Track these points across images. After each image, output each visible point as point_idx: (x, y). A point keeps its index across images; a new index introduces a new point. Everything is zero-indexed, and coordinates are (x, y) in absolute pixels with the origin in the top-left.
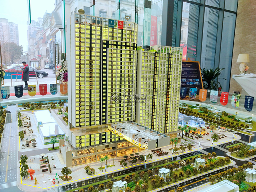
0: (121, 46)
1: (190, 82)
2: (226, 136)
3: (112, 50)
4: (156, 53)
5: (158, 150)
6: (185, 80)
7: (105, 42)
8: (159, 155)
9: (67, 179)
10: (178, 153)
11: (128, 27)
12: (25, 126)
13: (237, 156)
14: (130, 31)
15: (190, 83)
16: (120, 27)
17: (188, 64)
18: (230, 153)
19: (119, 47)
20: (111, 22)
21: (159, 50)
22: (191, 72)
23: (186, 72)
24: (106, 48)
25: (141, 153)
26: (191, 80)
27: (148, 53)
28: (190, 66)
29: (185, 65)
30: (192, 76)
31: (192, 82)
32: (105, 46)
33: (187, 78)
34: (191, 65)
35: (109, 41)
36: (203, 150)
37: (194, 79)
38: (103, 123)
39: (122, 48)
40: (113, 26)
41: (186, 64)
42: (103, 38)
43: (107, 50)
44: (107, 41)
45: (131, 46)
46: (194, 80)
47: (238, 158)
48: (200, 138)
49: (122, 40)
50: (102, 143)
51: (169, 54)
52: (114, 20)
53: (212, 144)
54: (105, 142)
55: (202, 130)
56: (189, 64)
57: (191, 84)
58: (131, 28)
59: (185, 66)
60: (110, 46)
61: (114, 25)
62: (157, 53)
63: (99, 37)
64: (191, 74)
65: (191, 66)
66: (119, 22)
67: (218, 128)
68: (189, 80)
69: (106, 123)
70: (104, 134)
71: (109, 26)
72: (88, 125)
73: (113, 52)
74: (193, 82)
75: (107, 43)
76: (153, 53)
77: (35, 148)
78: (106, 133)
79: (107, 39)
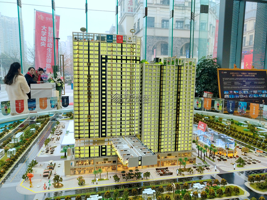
0: (122, 59)
1: (254, 94)
2: (260, 162)
3: (112, 64)
4: (162, 65)
5: (164, 169)
6: (247, 91)
7: (104, 57)
8: (161, 175)
9: (58, 187)
10: (183, 175)
11: (128, 41)
12: (56, 134)
13: (257, 188)
14: (131, 44)
15: (254, 95)
16: (119, 41)
17: (252, 73)
18: (250, 182)
19: (119, 61)
20: (110, 37)
21: (165, 63)
22: (255, 83)
23: (249, 83)
24: (105, 62)
25: (144, 170)
26: (255, 92)
27: (152, 66)
28: (254, 76)
29: (248, 74)
30: (257, 87)
31: (257, 94)
32: (104, 60)
33: (250, 89)
35: (107, 56)
36: (217, 175)
37: (260, 91)
38: (102, 136)
39: (122, 62)
40: (111, 40)
41: (249, 73)
42: (101, 53)
43: (106, 65)
44: (106, 56)
45: (133, 60)
46: (259, 92)
47: (257, 190)
48: (223, 160)
49: (122, 54)
50: (102, 155)
51: (179, 66)
52: (112, 35)
53: (234, 169)
54: (106, 155)
55: (228, 152)
56: (253, 74)
57: (254, 97)
58: (131, 41)
59: (247, 76)
60: (109, 61)
61: (112, 39)
62: (163, 65)
63: (97, 53)
64: (256, 84)
65: (255, 75)
66: (118, 36)
67: (255, 150)
68: (253, 92)
69: (106, 137)
70: (104, 147)
71: (107, 42)
72: (87, 137)
73: (112, 67)
74: (258, 94)
75: (106, 58)
76: (159, 66)
77: (52, 154)
78: (106, 146)
79: (106, 54)
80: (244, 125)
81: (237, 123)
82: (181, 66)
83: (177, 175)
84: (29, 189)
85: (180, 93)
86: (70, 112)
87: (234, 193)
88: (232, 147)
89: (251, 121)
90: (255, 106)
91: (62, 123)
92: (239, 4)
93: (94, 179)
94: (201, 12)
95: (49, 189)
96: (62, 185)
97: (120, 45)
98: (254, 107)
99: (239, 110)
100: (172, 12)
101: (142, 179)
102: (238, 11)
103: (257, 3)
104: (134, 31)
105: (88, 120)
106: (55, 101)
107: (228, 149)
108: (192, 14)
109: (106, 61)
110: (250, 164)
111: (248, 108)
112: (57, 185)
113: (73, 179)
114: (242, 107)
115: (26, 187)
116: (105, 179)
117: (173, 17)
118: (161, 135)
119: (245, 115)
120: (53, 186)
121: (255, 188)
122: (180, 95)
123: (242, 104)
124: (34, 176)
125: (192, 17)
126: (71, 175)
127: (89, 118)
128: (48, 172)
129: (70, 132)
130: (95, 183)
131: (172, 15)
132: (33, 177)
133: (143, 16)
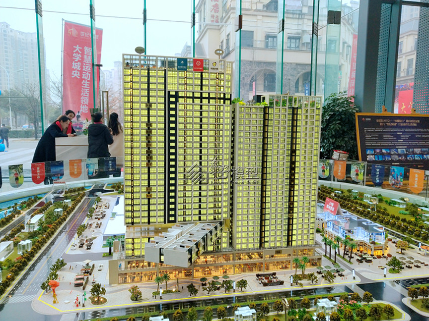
0: (201, 98)
1: (416, 154)
2: (428, 265)
3: (185, 105)
4: (267, 107)
5: (269, 275)
6: (404, 150)
7: (173, 93)
8: (265, 285)
9: (98, 302)
10: (301, 285)
11: (211, 68)
12: (96, 217)
13: (422, 307)
14: (216, 73)
15: (416, 156)
16: (198, 68)
17: (411, 121)
18: (411, 298)
19: (197, 101)
20: (182, 62)
21: (271, 103)
22: (417, 136)
23: (407, 136)
24: (175, 103)
25: (237, 276)
26: (418, 150)
27: (250, 108)
28: (415, 125)
29: (405, 122)
30: (421, 143)
31: (420, 154)
32: (173, 99)
33: (409, 147)
34: (419, 121)
35: (178, 92)
36: (357, 285)
37: (425, 149)
39: (201, 102)
40: (185, 67)
41: (407, 121)
42: (169, 88)
43: (176, 106)
44: (176, 92)
45: (220, 99)
46: (424, 151)
47: (422, 311)
48: (366, 262)
49: (201, 89)
51: (293, 109)
52: (186, 59)
53: (385, 276)
55: (375, 247)
56: (414, 121)
57: (416, 159)
58: (217, 69)
59: (405, 124)
60: (181, 100)
61: (187, 66)
62: (269, 107)
63: (163, 87)
64: (418, 139)
65: (417, 123)
66: (195, 61)
67: (418, 246)
68: (413, 151)
69: (176, 222)
71: (178, 69)
72: (145, 223)
73: (186, 110)
74: (422, 154)
75: (176, 96)
76: (261, 108)
77: (89, 250)
79: (176, 89)
80: (399, 204)
81: (389, 201)
82: (297, 108)
83: (292, 285)
84: (51, 306)
85: (295, 153)
86: (118, 182)
87: (385, 315)
88: (381, 240)
89: (410, 198)
90: (418, 173)
91: (105, 200)
92: (390, 9)
93: (157, 291)
94: (328, 23)
95: (84, 306)
96: (105, 300)
97: (198, 75)
98: (416, 175)
99: (391, 181)
100: (282, 22)
101: (234, 292)
102: (389, 20)
103: (419, 7)
104: (221, 52)
105: (148, 196)
106: (93, 164)
107: (374, 243)
108: (315, 25)
109: (177, 101)
110: (411, 268)
111: (406, 177)
112: (96, 299)
113: (122, 290)
114: (397, 174)
115: (47, 303)
116: (174, 290)
117: (283, 30)
118: (265, 219)
119: (401, 188)
120: (91, 301)
121: (420, 307)
122: (295, 156)
123: (397, 170)
124: (60, 284)
125: (315, 31)
126: (119, 284)
127: (149, 193)
128: (83, 279)
129: (118, 214)
130: (158, 297)
131: (281, 28)
132: (58, 286)
133: (236, 30)
